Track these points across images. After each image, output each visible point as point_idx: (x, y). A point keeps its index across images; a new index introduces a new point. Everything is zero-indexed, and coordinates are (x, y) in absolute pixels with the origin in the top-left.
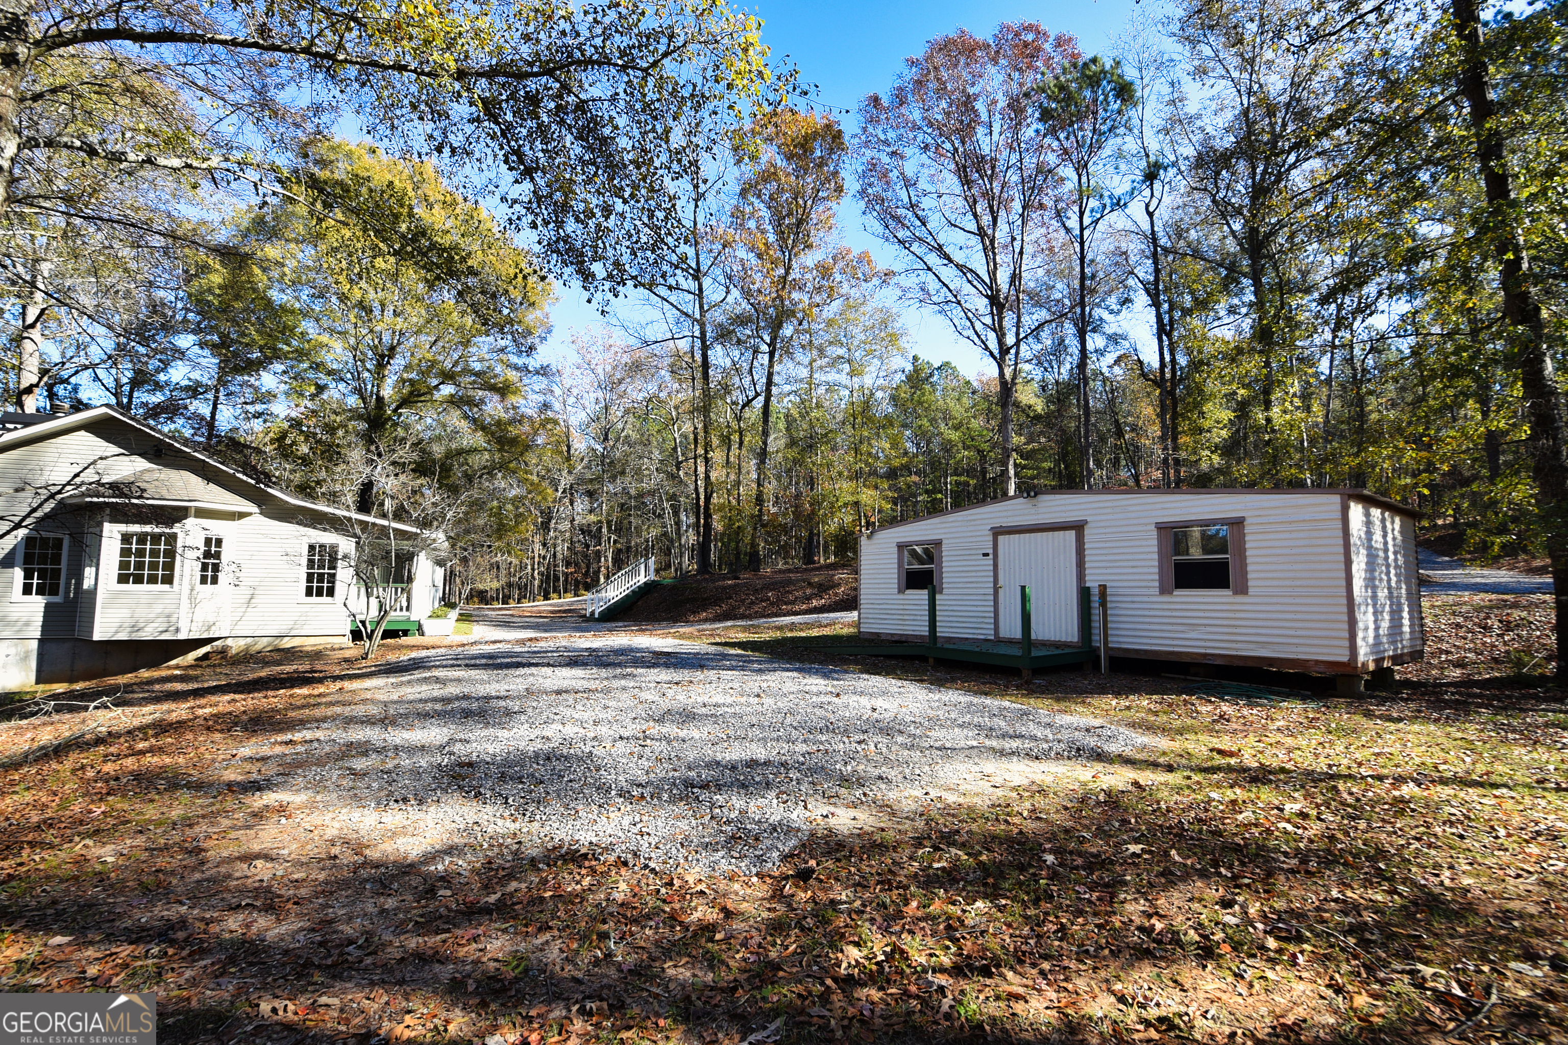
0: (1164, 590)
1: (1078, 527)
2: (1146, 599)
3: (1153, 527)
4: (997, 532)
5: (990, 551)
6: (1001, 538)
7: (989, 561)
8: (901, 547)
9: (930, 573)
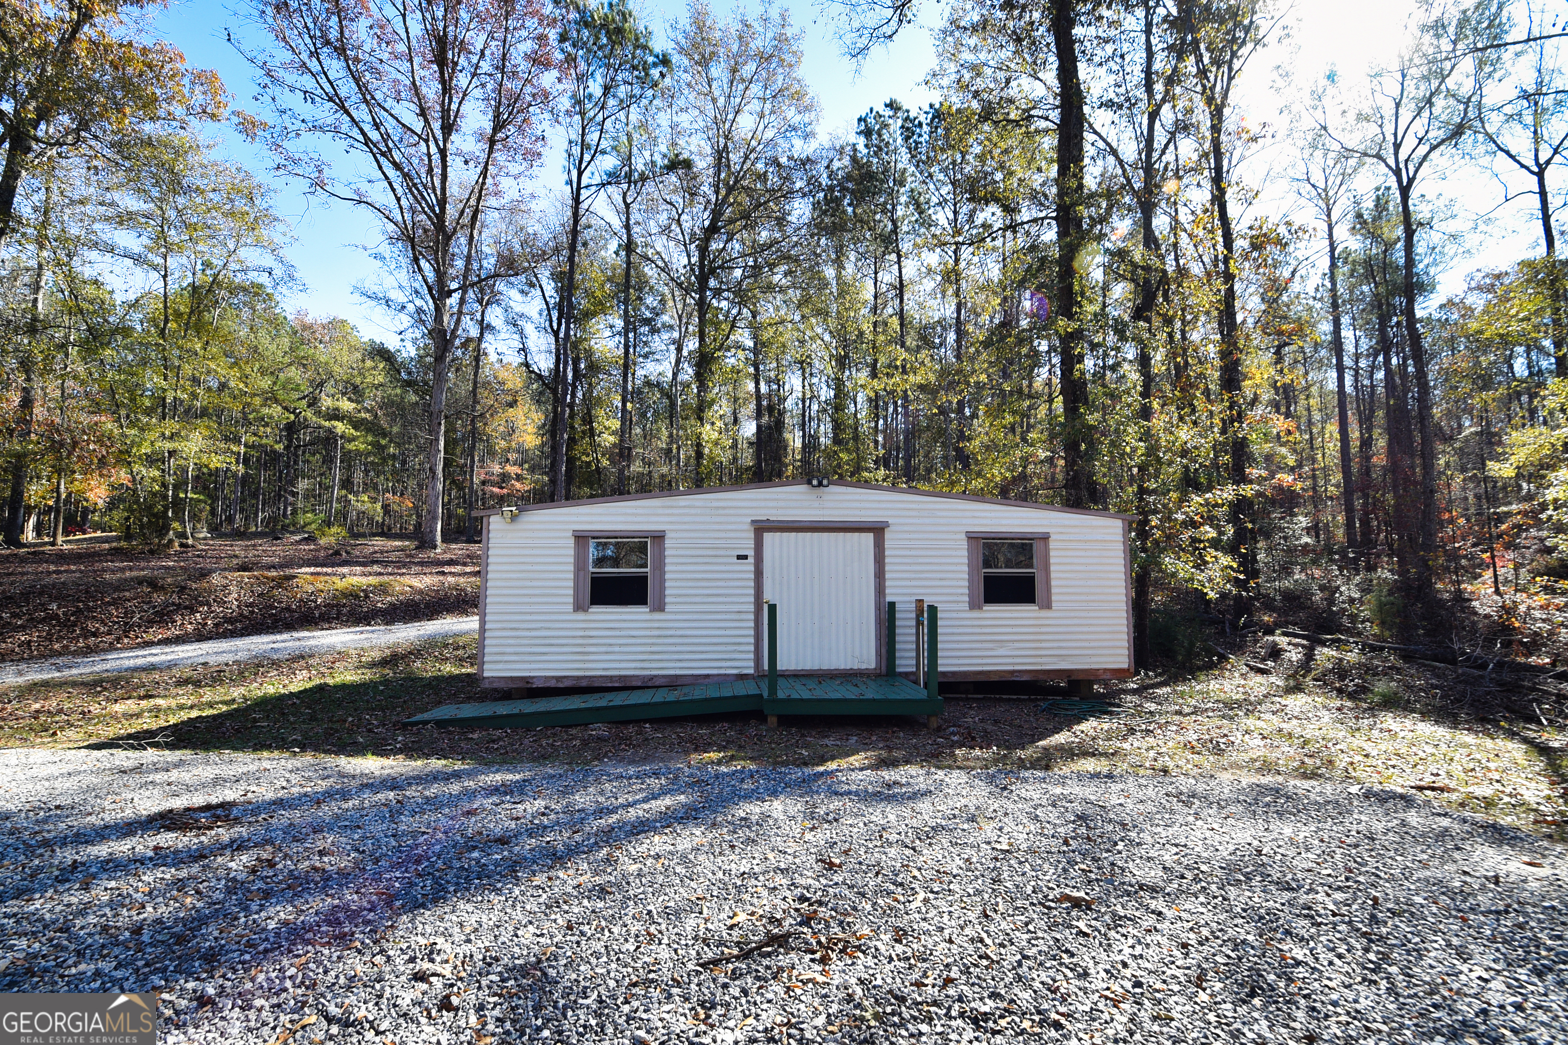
0: (974, 606)
1: (878, 530)
2: (954, 615)
3: (963, 536)
4: (761, 528)
5: (751, 553)
6: (768, 537)
7: (749, 566)
8: (581, 538)
9: (643, 579)
